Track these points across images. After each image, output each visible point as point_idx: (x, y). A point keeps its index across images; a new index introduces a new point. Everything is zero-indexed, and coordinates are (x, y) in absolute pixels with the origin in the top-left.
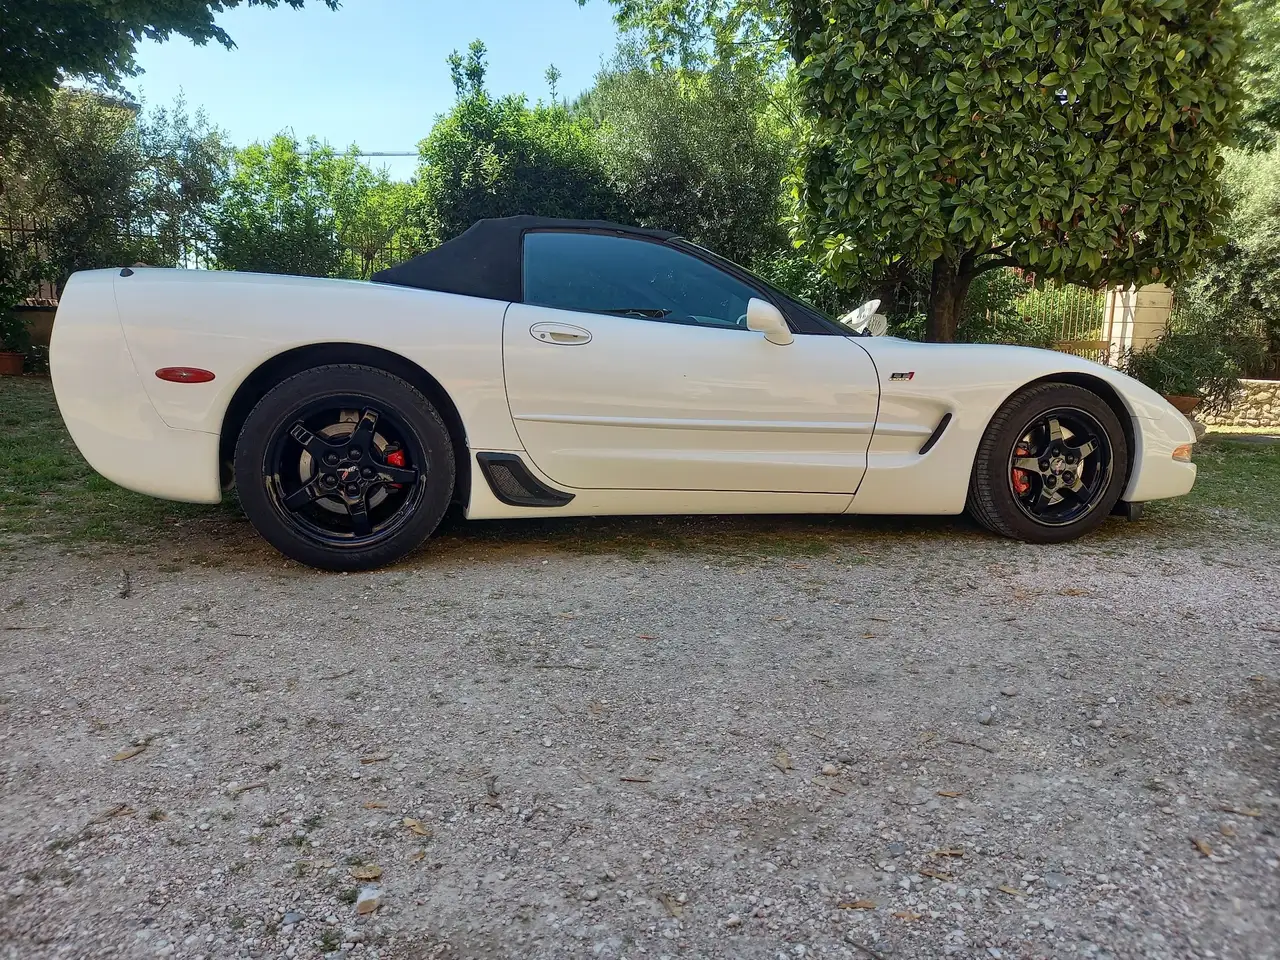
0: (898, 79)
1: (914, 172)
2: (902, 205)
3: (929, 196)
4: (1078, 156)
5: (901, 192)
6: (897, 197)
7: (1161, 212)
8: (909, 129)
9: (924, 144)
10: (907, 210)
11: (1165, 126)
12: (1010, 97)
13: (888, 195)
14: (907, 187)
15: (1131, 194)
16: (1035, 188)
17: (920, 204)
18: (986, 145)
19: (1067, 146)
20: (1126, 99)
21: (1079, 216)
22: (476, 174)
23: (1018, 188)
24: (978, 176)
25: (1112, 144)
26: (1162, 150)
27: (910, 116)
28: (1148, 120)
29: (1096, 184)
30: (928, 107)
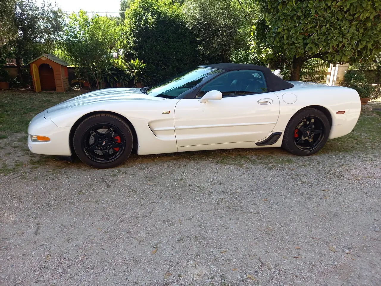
0: (292, 2)
1: (296, 32)
2: (291, 42)
3: (300, 40)
4: (345, 27)
5: (291, 38)
6: (290, 40)
7: (367, 44)
8: (295, 18)
9: (300, 23)
10: (293, 44)
11: (372, 17)
12: (326, 9)
13: (287, 39)
14: (294, 37)
15: (359, 38)
16: (332, 38)
17: (297, 42)
18: (319, 24)
19: (342, 24)
20: (361, 9)
21: (343, 46)
22: (146, 23)
23: (327, 37)
24: (315, 33)
25: (355, 23)
26: (369, 24)
27: (296, 14)
28: (367, 15)
29: (349, 36)
30: (302, 12)
